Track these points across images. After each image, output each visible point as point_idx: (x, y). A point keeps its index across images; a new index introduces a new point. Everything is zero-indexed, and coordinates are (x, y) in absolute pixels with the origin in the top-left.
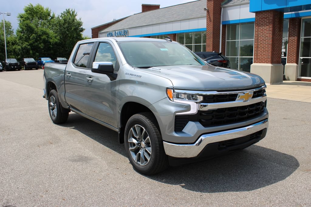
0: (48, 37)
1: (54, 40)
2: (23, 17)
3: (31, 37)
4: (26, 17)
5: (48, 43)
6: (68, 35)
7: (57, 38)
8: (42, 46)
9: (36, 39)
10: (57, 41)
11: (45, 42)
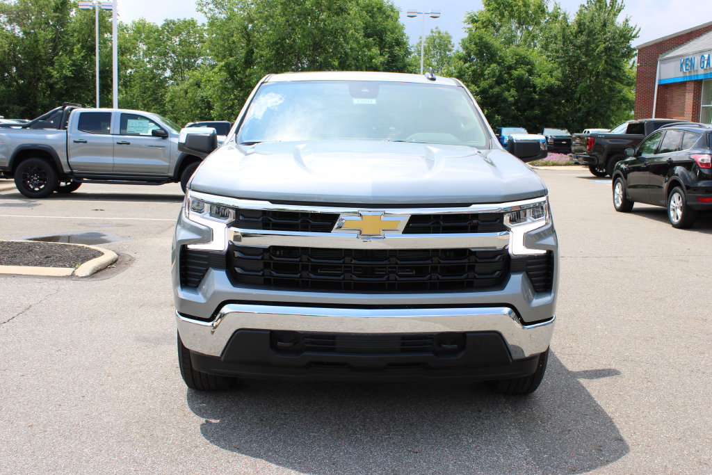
0: (530, 72)
1: (545, 79)
2: (477, 21)
3: (486, 72)
4: (484, 19)
5: (528, 89)
6: (586, 65)
7: (555, 73)
8: (513, 96)
9: (500, 76)
10: (553, 82)
11: (522, 85)
